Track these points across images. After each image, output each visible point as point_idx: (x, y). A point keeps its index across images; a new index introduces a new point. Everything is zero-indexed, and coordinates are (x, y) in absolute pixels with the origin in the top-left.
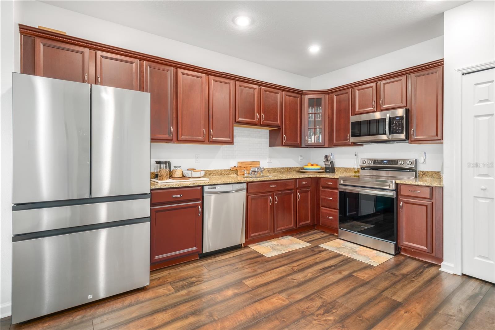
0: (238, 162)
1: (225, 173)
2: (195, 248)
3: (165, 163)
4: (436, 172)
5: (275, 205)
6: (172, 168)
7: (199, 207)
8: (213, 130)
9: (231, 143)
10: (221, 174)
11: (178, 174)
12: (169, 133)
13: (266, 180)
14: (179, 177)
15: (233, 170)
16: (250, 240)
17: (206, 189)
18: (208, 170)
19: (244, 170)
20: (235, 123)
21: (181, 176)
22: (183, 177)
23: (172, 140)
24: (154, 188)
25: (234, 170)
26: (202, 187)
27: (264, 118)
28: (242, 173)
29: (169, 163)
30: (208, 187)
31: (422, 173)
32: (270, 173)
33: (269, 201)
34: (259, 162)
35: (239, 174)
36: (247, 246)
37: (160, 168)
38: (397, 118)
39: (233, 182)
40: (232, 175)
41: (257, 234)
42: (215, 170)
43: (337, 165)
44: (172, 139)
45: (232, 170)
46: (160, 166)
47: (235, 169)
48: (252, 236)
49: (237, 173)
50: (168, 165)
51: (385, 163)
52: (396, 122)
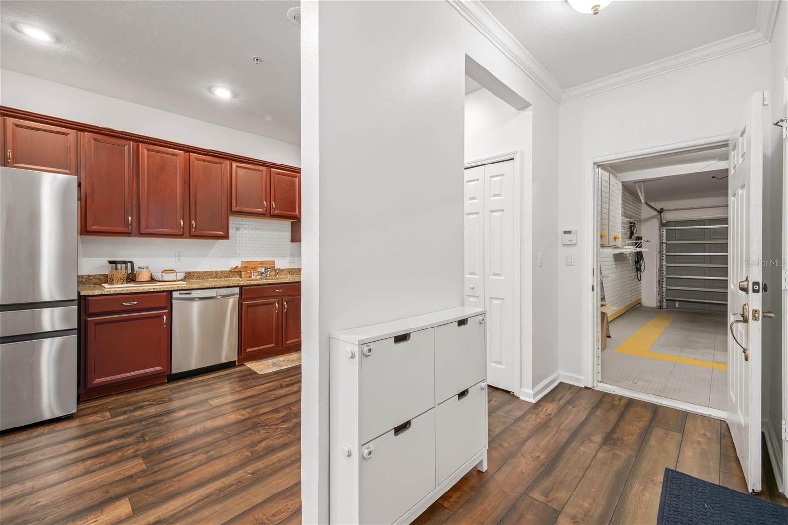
0: (242, 262)
1: (222, 276)
2: (158, 368)
3: (124, 262)
5: (283, 313)
6: (136, 269)
7: (165, 318)
8: (195, 222)
9: (226, 237)
10: (216, 277)
11: (144, 276)
12: (126, 224)
13: (268, 283)
14: (145, 280)
15: (234, 272)
16: (245, 356)
17: (176, 295)
18: (195, 272)
19: (251, 272)
20: (231, 213)
21: (149, 279)
22: (152, 280)
23: (130, 234)
24: (91, 294)
25: (237, 272)
26: (170, 292)
27: (274, 207)
28: (249, 275)
29: (132, 263)
30: (178, 292)
32: (292, 275)
33: (274, 309)
34: (274, 261)
35: (243, 276)
36: (243, 364)
37: (116, 269)
39: (217, 286)
40: (232, 279)
41: (255, 349)
42: (207, 272)
44: (130, 232)
45: (232, 271)
46: (116, 267)
47: (236, 270)
48: (247, 352)
49: (241, 275)
50: (129, 264)
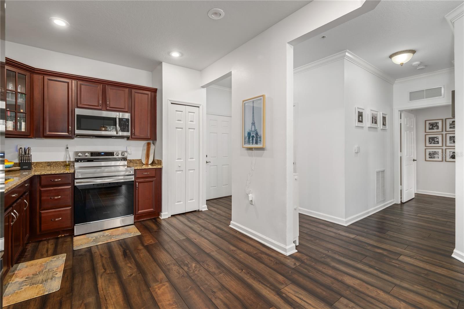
4: (138, 160)
31: (130, 161)
38: (124, 120)
43: (34, 160)
51: (102, 155)
52: (123, 122)
